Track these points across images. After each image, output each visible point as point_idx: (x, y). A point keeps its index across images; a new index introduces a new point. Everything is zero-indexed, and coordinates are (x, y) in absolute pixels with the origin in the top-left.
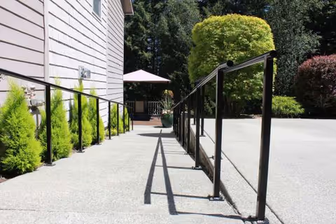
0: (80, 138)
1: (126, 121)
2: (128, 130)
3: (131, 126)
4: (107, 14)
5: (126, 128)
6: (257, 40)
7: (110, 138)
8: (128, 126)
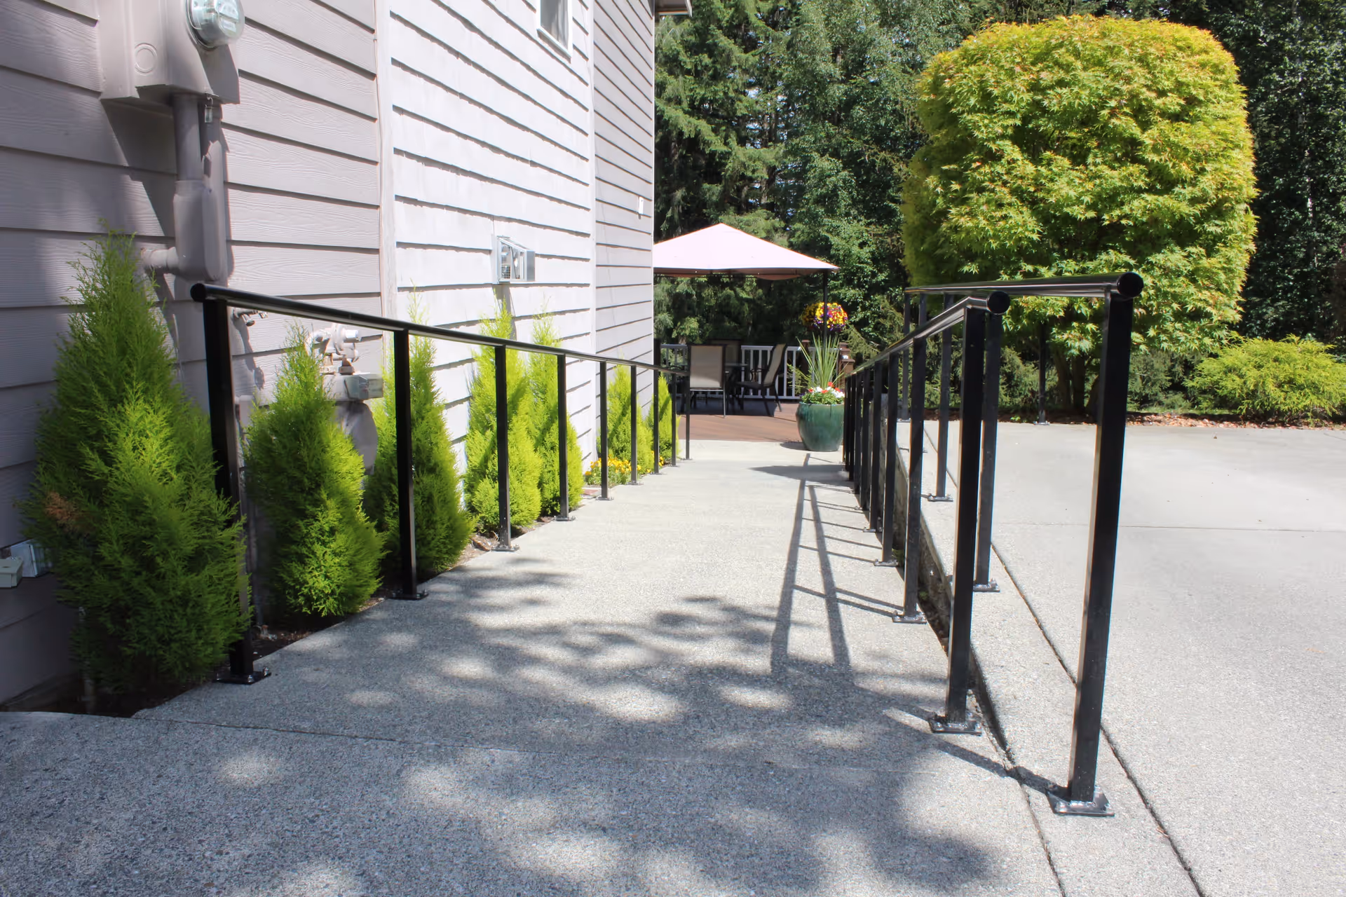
0: (502, 498)
1: (665, 427)
2: (672, 461)
3: (681, 444)
4: (589, 26)
5: (664, 452)
6: (1176, 117)
7: (604, 495)
8: (672, 445)
